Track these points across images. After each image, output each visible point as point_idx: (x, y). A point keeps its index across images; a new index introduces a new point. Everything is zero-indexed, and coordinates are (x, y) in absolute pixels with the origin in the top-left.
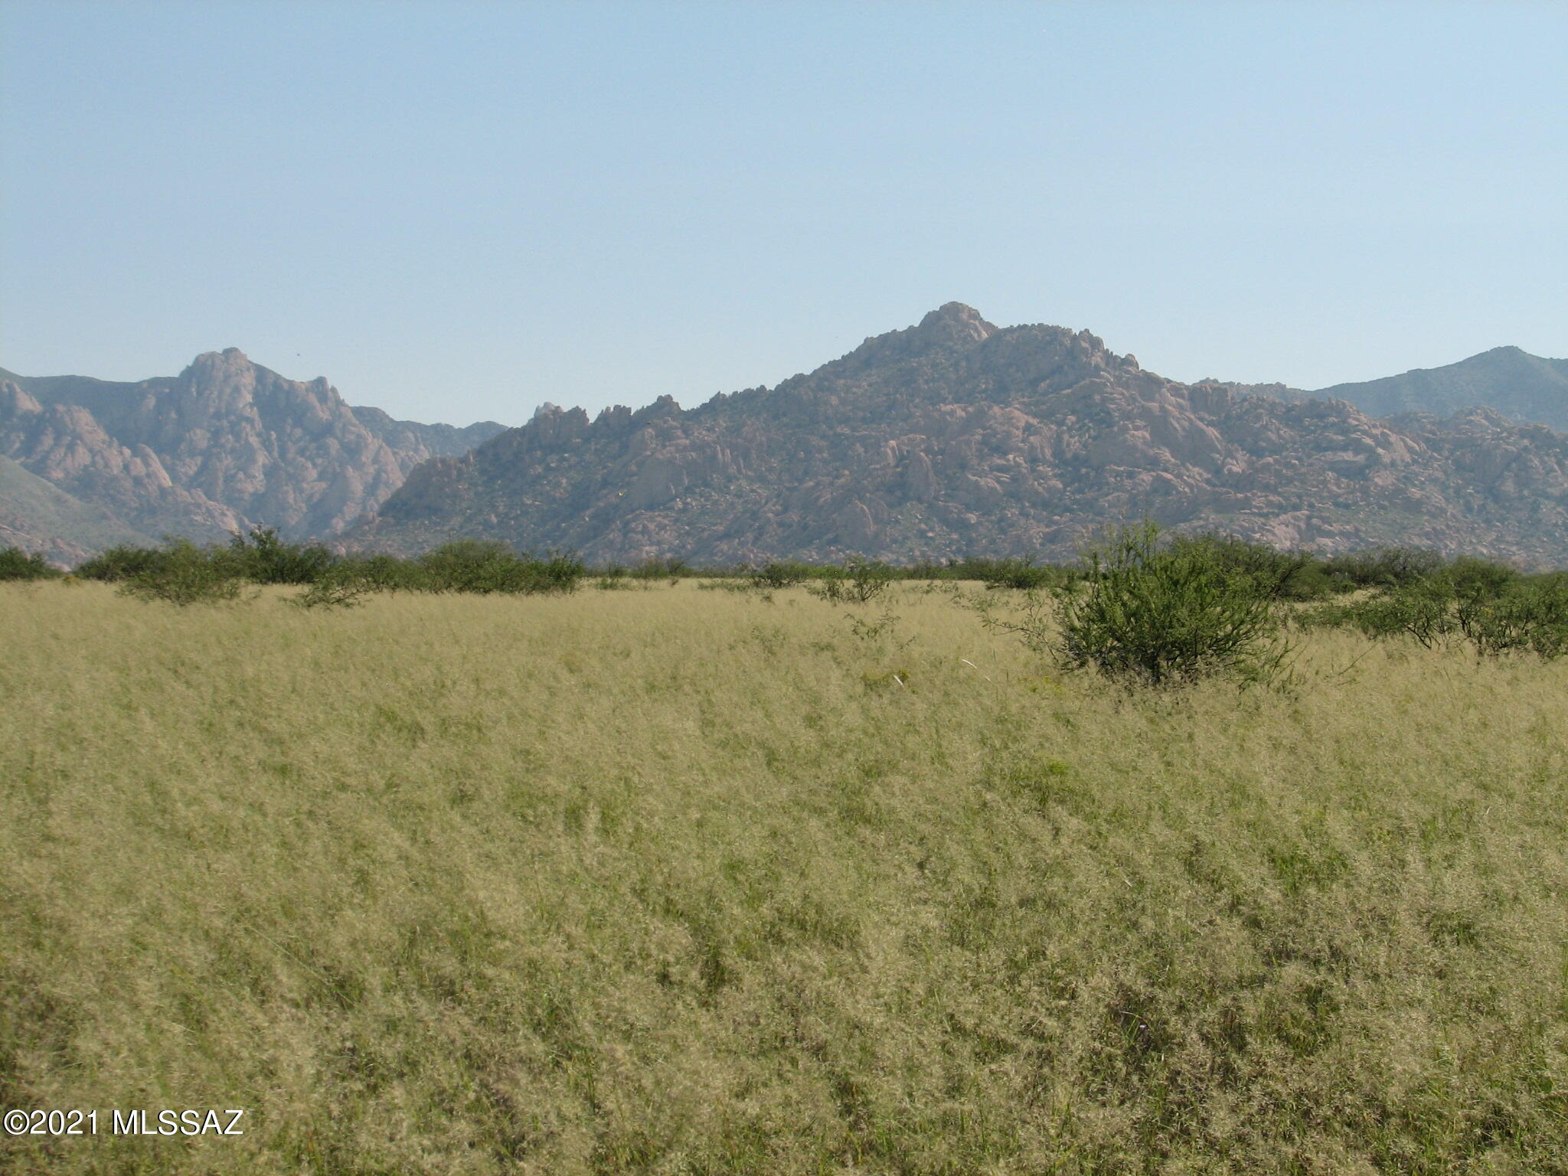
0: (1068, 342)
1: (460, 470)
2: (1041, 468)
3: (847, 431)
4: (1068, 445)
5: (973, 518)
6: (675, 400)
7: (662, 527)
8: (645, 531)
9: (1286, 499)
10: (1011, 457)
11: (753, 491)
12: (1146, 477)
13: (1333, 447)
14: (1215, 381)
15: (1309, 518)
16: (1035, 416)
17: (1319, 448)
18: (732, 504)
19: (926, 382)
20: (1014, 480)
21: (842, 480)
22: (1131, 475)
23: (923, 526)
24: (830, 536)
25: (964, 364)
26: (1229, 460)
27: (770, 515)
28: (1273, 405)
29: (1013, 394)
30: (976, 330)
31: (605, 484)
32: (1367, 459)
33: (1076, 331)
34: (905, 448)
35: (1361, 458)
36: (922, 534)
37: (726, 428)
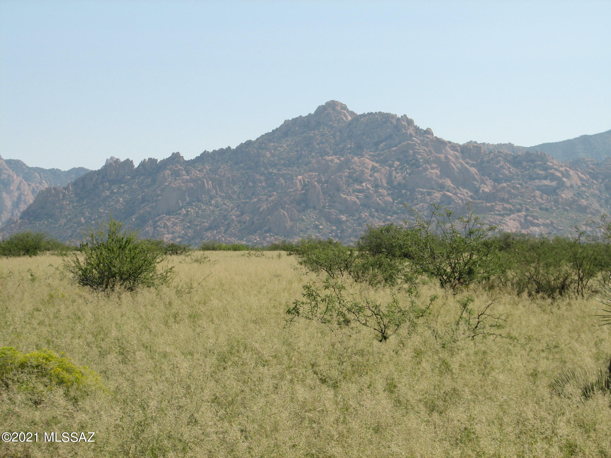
0: (394, 121)
1: (64, 194)
2: (380, 190)
3: (275, 171)
4: (395, 177)
5: (344, 218)
6: (181, 155)
7: (175, 224)
8: (165, 226)
9: (513, 206)
10: (364, 184)
11: (224, 204)
12: (438, 195)
13: (539, 178)
14: (476, 142)
15: (526, 216)
16: (377, 162)
17: (531, 178)
18: (213, 211)
19: (318, 144)
20: (366, 197)
21: (272, 198)
22: (429, 194)
23: (317, 223)
24: (266, 228)
25: (338, 134)
26: (483, 185)
27: (234, 217)
28: (506, 155)
29: (365, 150)
30: (345, 116)
31: (143, 200)
32: (558, 184)
33: (399, 116)
34: (306, 180)
35: (554, 184)
36: (316, 227)
37: (210, 170)
